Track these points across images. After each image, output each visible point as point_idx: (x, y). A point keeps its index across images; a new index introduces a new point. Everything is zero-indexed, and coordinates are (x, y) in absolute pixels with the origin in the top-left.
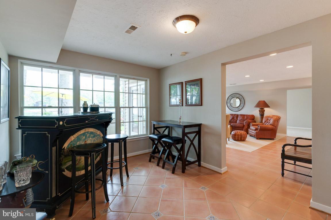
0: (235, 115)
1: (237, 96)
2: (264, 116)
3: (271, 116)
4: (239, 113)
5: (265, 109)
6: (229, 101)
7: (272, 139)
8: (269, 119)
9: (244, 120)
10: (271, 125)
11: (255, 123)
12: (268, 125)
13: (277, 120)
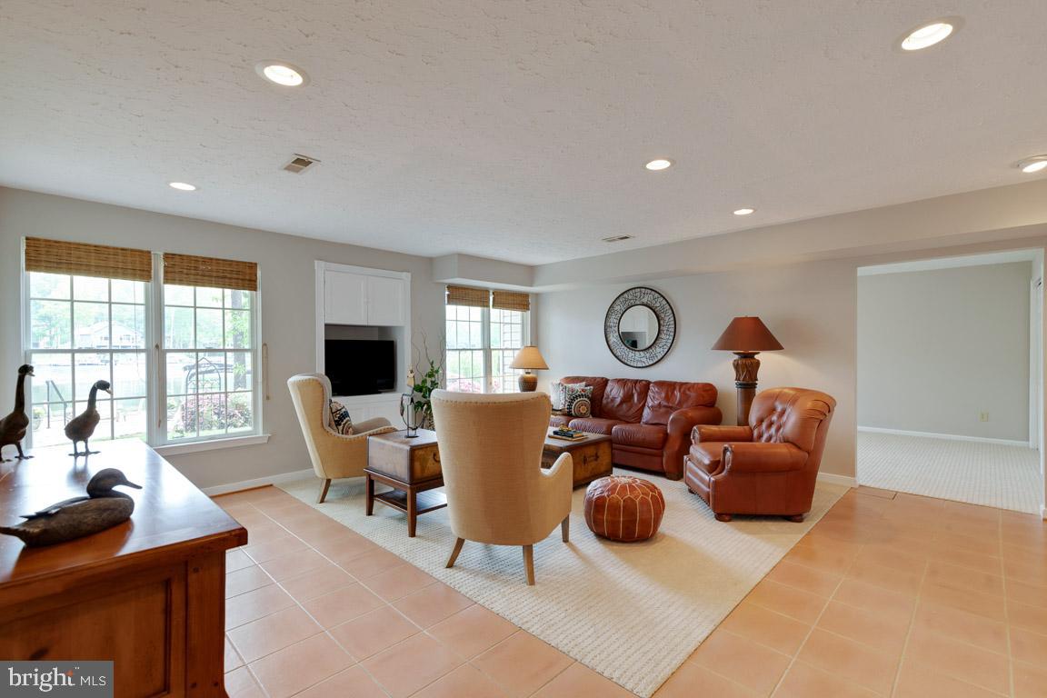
0: (636, 382)
1: (645, 300)
2: (759, 390)
3: (786, 391)
4: (653, 375)
5: (763, 357)
6: (613, 320)
7: (794, 517)
8: (779, 409)
9: (670, 409)
10: (786, 441)
11: (714, 428)
12: (773, 442)
13: (819, 413)
